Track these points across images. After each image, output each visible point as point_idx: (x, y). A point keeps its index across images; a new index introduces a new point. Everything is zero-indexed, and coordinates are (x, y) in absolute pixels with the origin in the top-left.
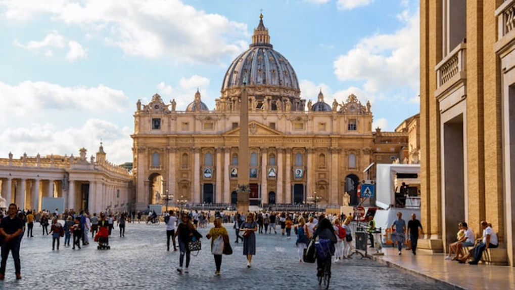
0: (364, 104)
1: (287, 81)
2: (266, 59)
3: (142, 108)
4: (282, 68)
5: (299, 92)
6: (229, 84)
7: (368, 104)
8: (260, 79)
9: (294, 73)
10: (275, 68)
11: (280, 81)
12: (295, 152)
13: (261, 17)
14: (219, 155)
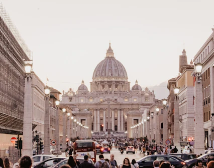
0: (151, 91)
1: (122, 74)
2: (113, 64)
3: (65, 93)
4: (120, 68)
5: (127, 78)
6: (96, 76)
7: (153, 91)
8: (110, 74)
9: (125, 70)
10: (116, 68)
11: (119, 74)
12: (125, 110)
13: (110, 44)
14: (95, 112)
